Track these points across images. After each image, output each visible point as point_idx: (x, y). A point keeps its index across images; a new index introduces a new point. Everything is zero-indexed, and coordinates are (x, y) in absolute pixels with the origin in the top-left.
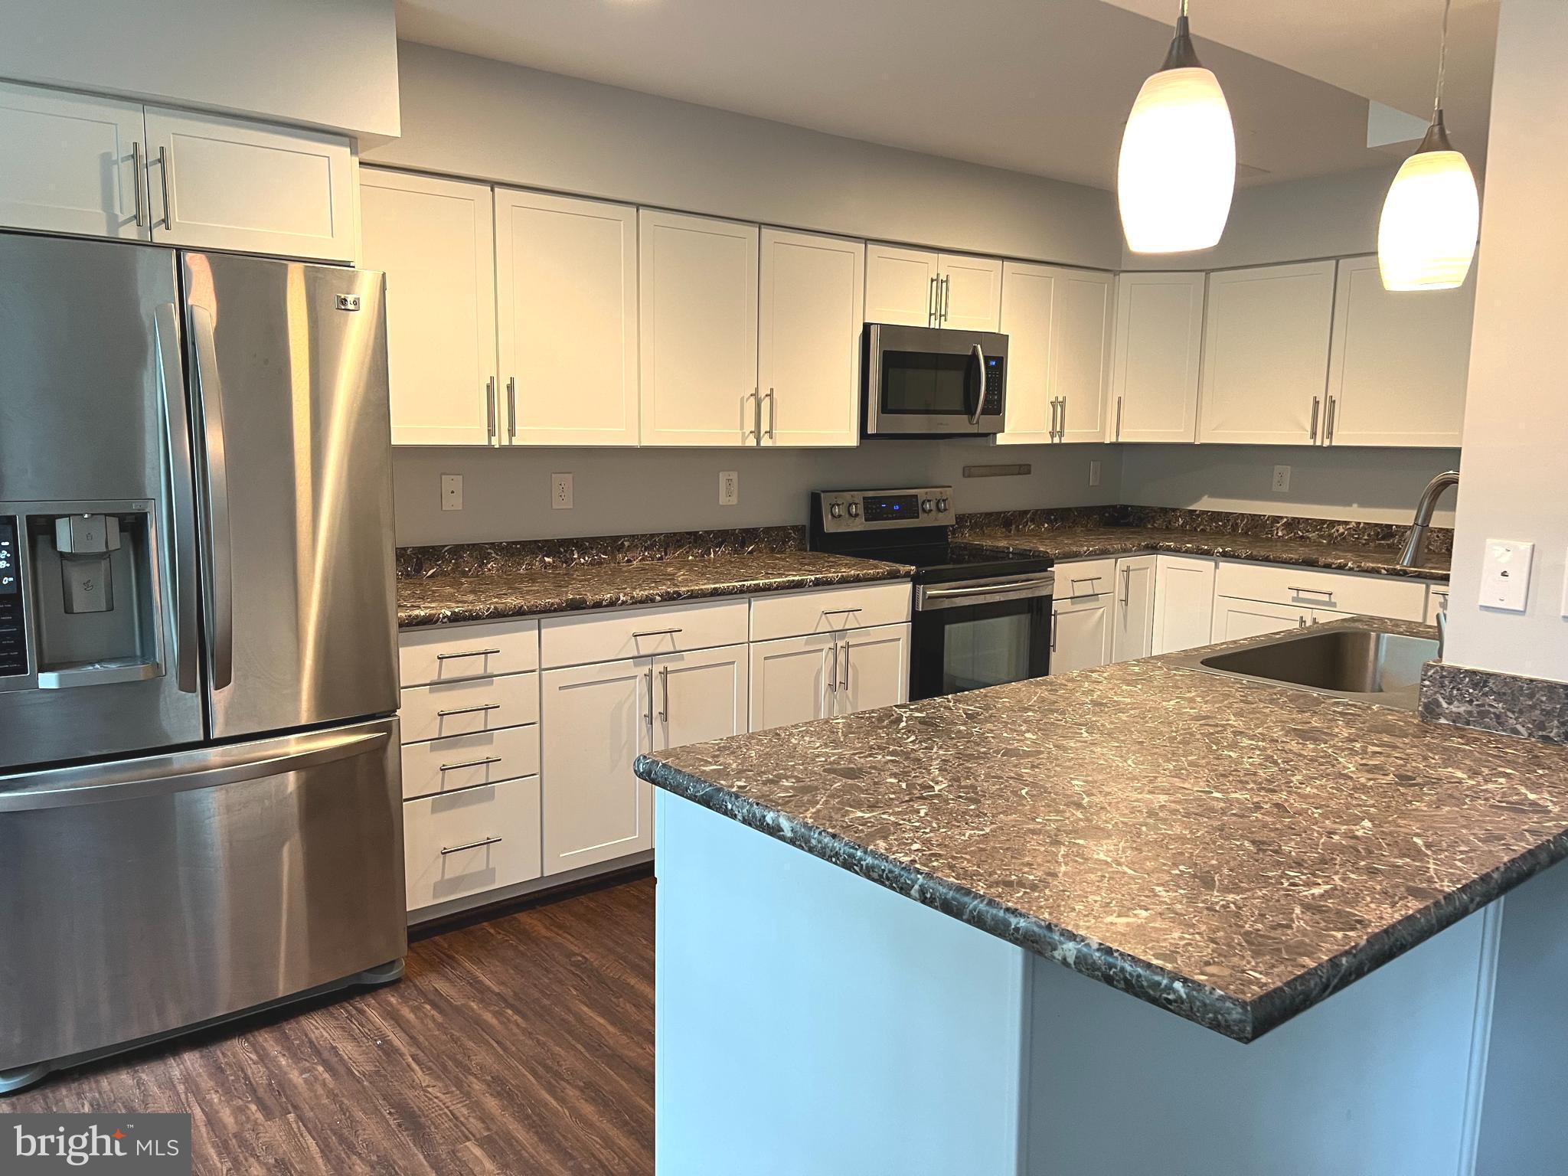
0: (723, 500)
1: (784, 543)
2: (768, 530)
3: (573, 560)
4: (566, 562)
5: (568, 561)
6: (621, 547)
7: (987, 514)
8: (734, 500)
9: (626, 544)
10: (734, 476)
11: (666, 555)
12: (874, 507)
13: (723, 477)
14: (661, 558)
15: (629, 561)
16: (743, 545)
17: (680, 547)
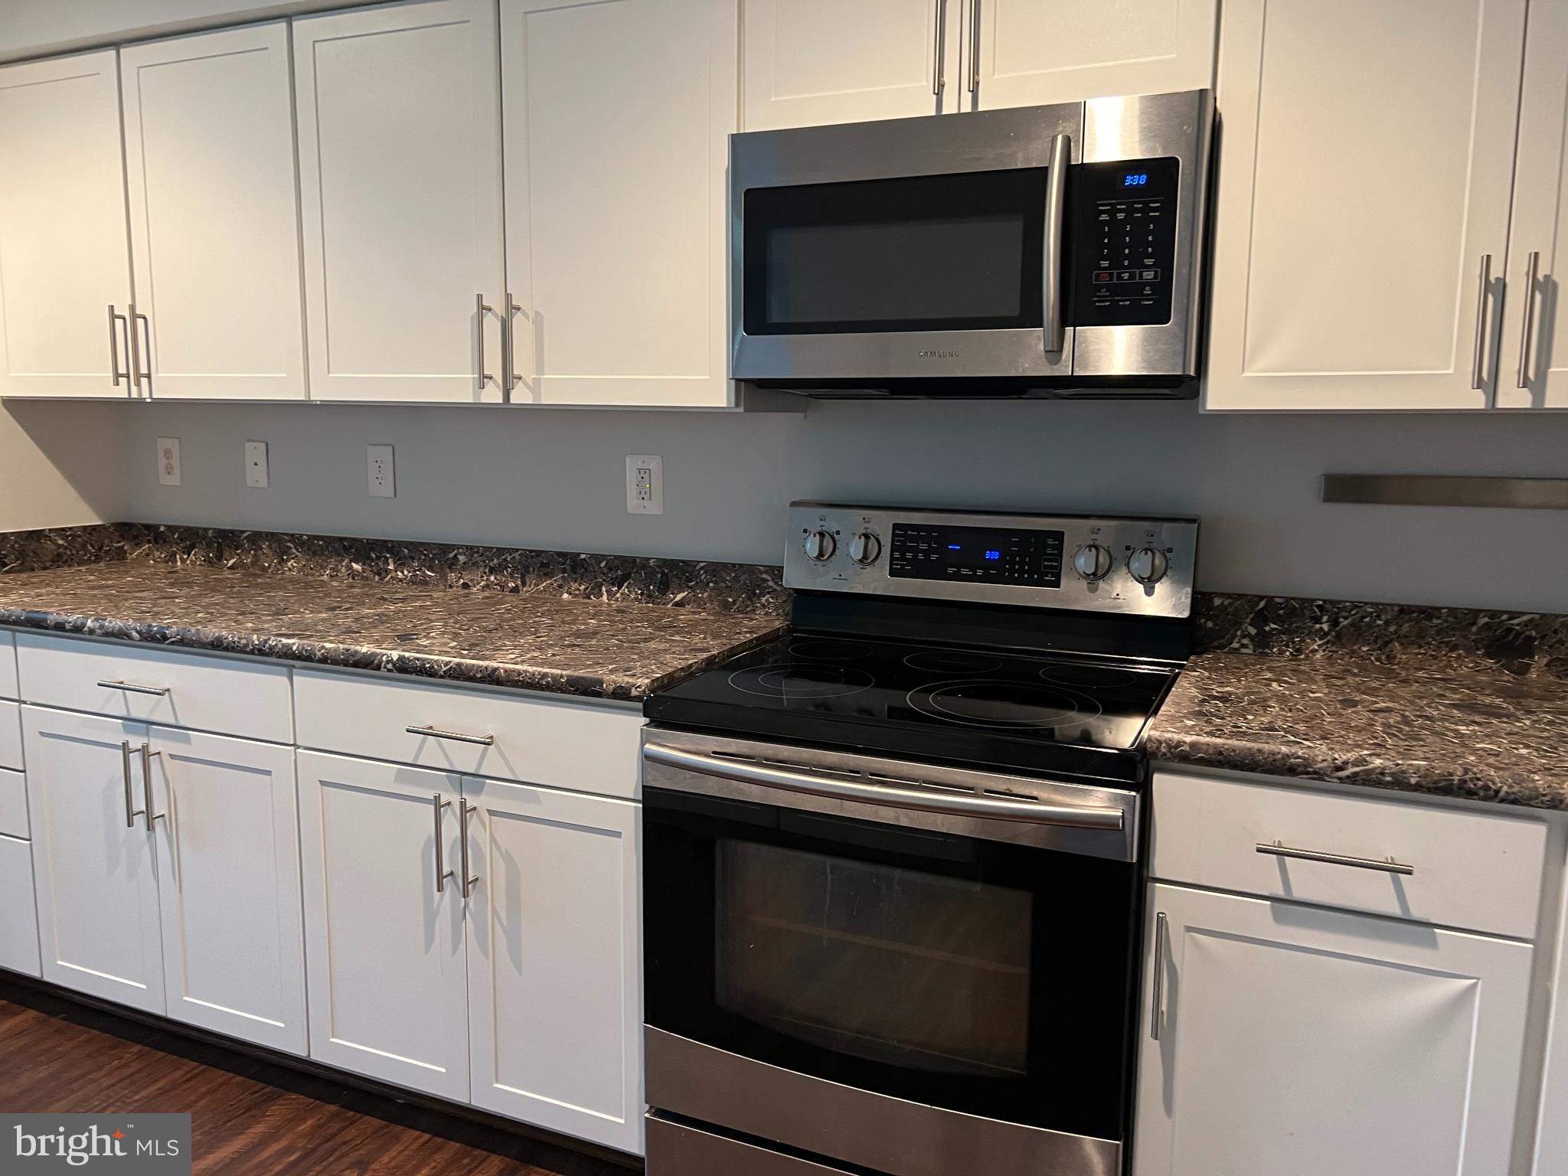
0: (633, 504)
1: (752, 596)
2: (715, 569)
3: (387, 572)
4: (379, 575)
5: (382, 573)
6: (452, 564)
7: (1404, 610)
8: (654, 508)
9: (462, 558)
10: (654, 464)
11: (524, 584)
12: (924, 547)
13: (632, 464)
14: (515, 590)
15: (465, 586)
16: (664, 587)
17: (548, 575)
